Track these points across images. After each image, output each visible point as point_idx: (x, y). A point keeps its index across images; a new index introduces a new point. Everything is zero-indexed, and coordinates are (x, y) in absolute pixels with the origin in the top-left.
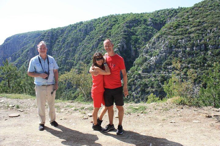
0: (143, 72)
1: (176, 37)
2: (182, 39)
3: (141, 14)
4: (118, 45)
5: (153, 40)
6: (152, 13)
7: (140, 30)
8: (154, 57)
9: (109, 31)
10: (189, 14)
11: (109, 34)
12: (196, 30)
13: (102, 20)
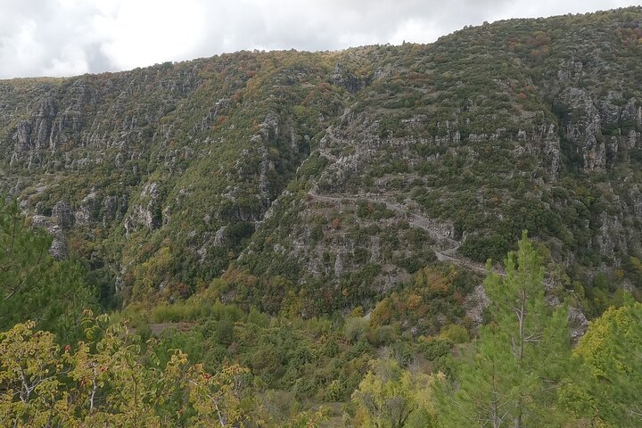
0: (318, 192)
1: (395, 113)
2: (410, 117)
3: (316, 53)
4: (260, 125)
5: (343, 117)
6: (342, 54)
7: (312, 91)
8: (346, 158)
9: (239, 91)
10: (425, 58)
11: (239, 98)
12: (441, 98)
13: (221, 62)
